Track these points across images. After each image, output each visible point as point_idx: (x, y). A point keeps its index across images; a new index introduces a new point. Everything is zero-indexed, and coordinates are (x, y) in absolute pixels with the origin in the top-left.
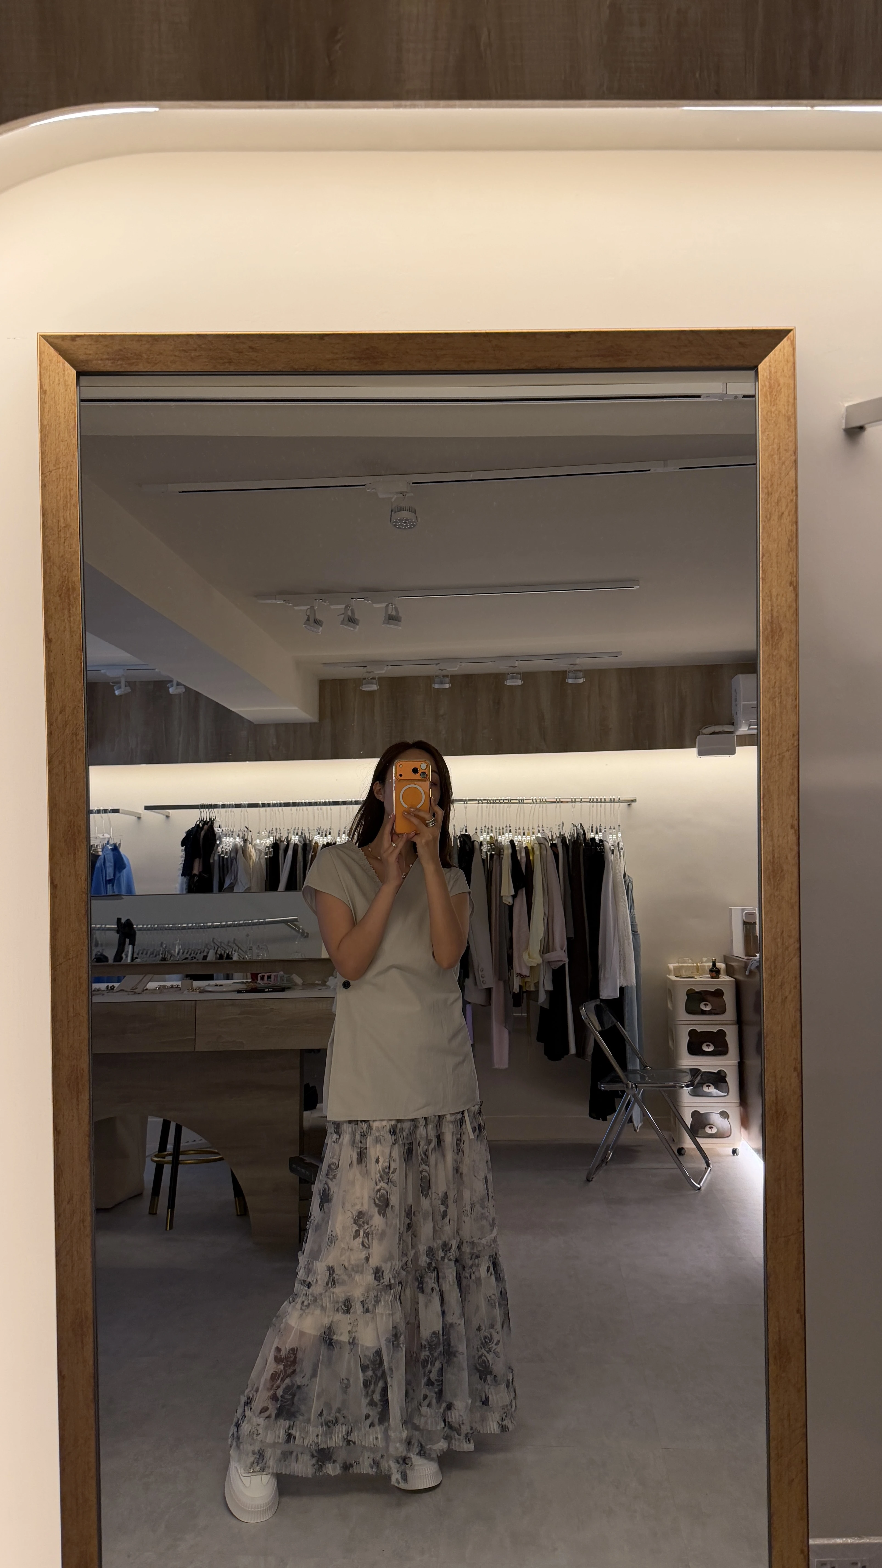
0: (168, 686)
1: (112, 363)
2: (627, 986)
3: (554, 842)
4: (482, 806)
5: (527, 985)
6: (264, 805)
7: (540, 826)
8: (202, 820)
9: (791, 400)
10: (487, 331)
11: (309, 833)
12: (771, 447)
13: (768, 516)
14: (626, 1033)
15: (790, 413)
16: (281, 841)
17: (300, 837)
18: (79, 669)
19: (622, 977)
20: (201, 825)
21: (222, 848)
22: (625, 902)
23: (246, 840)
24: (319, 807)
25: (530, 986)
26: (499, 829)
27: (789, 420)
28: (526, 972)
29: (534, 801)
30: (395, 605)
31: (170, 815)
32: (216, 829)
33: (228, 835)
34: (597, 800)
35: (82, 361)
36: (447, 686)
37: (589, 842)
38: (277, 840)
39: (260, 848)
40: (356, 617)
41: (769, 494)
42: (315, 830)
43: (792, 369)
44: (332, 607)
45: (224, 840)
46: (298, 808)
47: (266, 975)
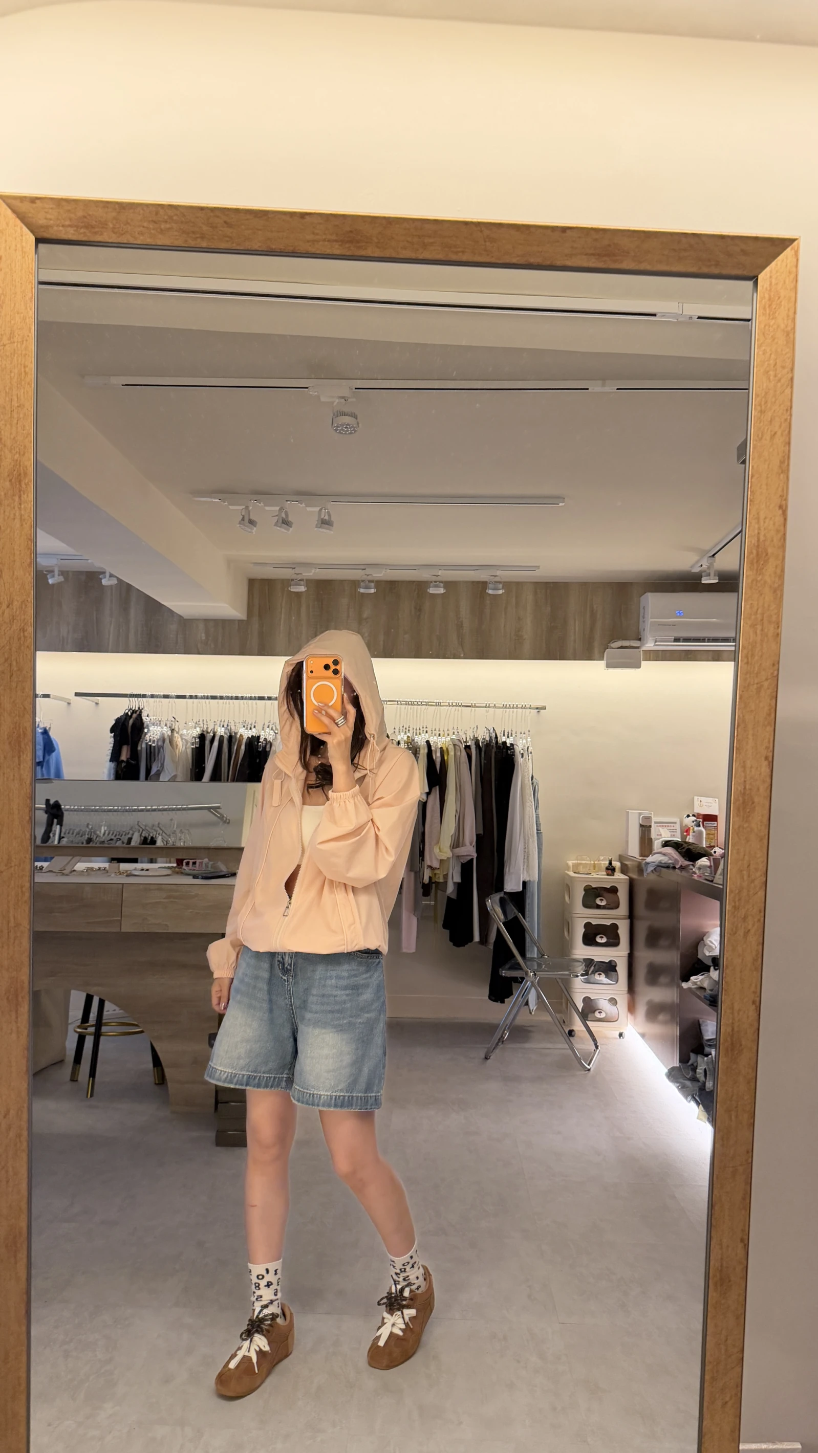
0: (100, 577)
1: (74, 231)
2: (530, 881)
3: (468, 744)
4: (400, 708)
5: (437, 876)
6: (191, 697)
7: (455, 728)
8: (131, 709)
9: (791, 314)
10: (479, 220)
11: (235, 726)
12: (767, 363)
13: (760, 436)
14: (526, 923)
15: (789, 328)
16: (208, 732)
17: (226, 729)
18: (29, 560)
19: (525, 872)
20: (129, 713)
21: (150, 736)
22: (532, 802)
23: (173, 730)
24: (245, 701)
25: (439, 877)
26: (416, 730)
27: (788, 335)
28: (436, 864)
29: (451, 704)
30: (328, 509)
31: (99, 702)
32: (144, 718)
33: (155, 724)
34: (510, 706)
35: (42, 227)
36: (372, 591)
37: (501, 745)
38: (204, 731)
39: (186, 738)
40: (290, 519)
41: (762, 412)
42: (241, 723)
43: (794, 282)
44: (267, 508)
45: (151, 728)
46: (225, 701)
47: (191, 861)
